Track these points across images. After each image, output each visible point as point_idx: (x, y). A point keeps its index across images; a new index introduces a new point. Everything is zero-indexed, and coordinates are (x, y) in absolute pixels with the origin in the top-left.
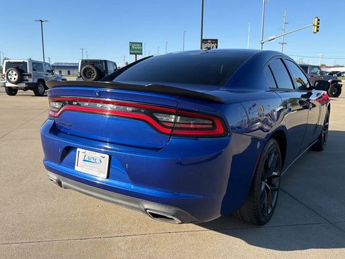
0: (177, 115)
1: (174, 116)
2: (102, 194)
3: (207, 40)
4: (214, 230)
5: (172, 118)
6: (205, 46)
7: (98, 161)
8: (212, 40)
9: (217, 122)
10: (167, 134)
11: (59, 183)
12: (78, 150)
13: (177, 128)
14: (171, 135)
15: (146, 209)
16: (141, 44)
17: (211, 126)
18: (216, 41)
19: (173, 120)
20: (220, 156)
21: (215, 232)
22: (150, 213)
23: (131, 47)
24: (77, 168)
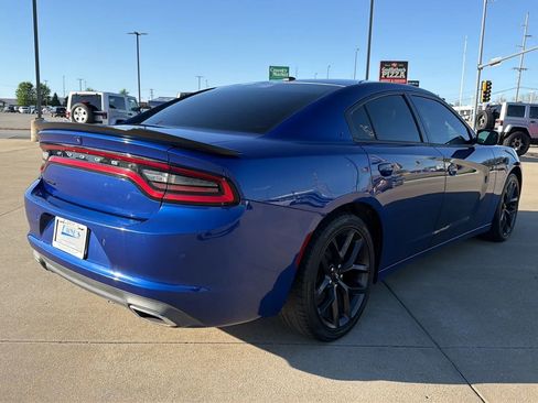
0: (171, 172)
1: (167, 175)
2: (83, 281)
3: (390, 63)
4: (252, 344)
5: (165, 177)
6: (386, 72)
7: (76, 235)
8: (398, 63)
9: (225, 186)
10: (157, 199)
11: (43, 264)
12: (57, 218)
13: (170, 191)
14: (162, 200)
15: (129, 305)
16: (288, 68)
17: (217, 190)
18: (405, 64)
19: (165, 181)
20: (236, 230)
21: (252, 346)
22: (137, 311)
23: (271, 74)
24: (55, 244)
